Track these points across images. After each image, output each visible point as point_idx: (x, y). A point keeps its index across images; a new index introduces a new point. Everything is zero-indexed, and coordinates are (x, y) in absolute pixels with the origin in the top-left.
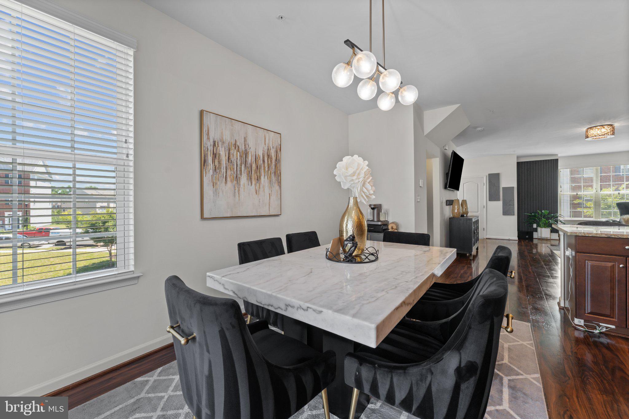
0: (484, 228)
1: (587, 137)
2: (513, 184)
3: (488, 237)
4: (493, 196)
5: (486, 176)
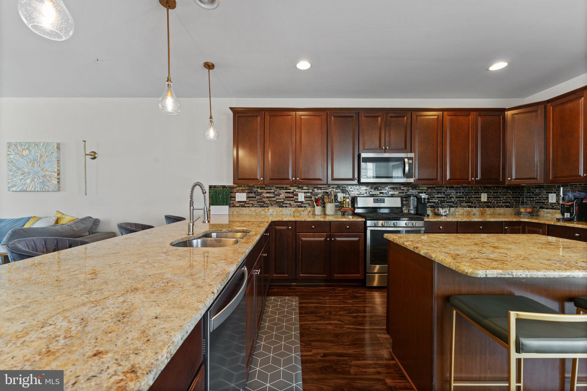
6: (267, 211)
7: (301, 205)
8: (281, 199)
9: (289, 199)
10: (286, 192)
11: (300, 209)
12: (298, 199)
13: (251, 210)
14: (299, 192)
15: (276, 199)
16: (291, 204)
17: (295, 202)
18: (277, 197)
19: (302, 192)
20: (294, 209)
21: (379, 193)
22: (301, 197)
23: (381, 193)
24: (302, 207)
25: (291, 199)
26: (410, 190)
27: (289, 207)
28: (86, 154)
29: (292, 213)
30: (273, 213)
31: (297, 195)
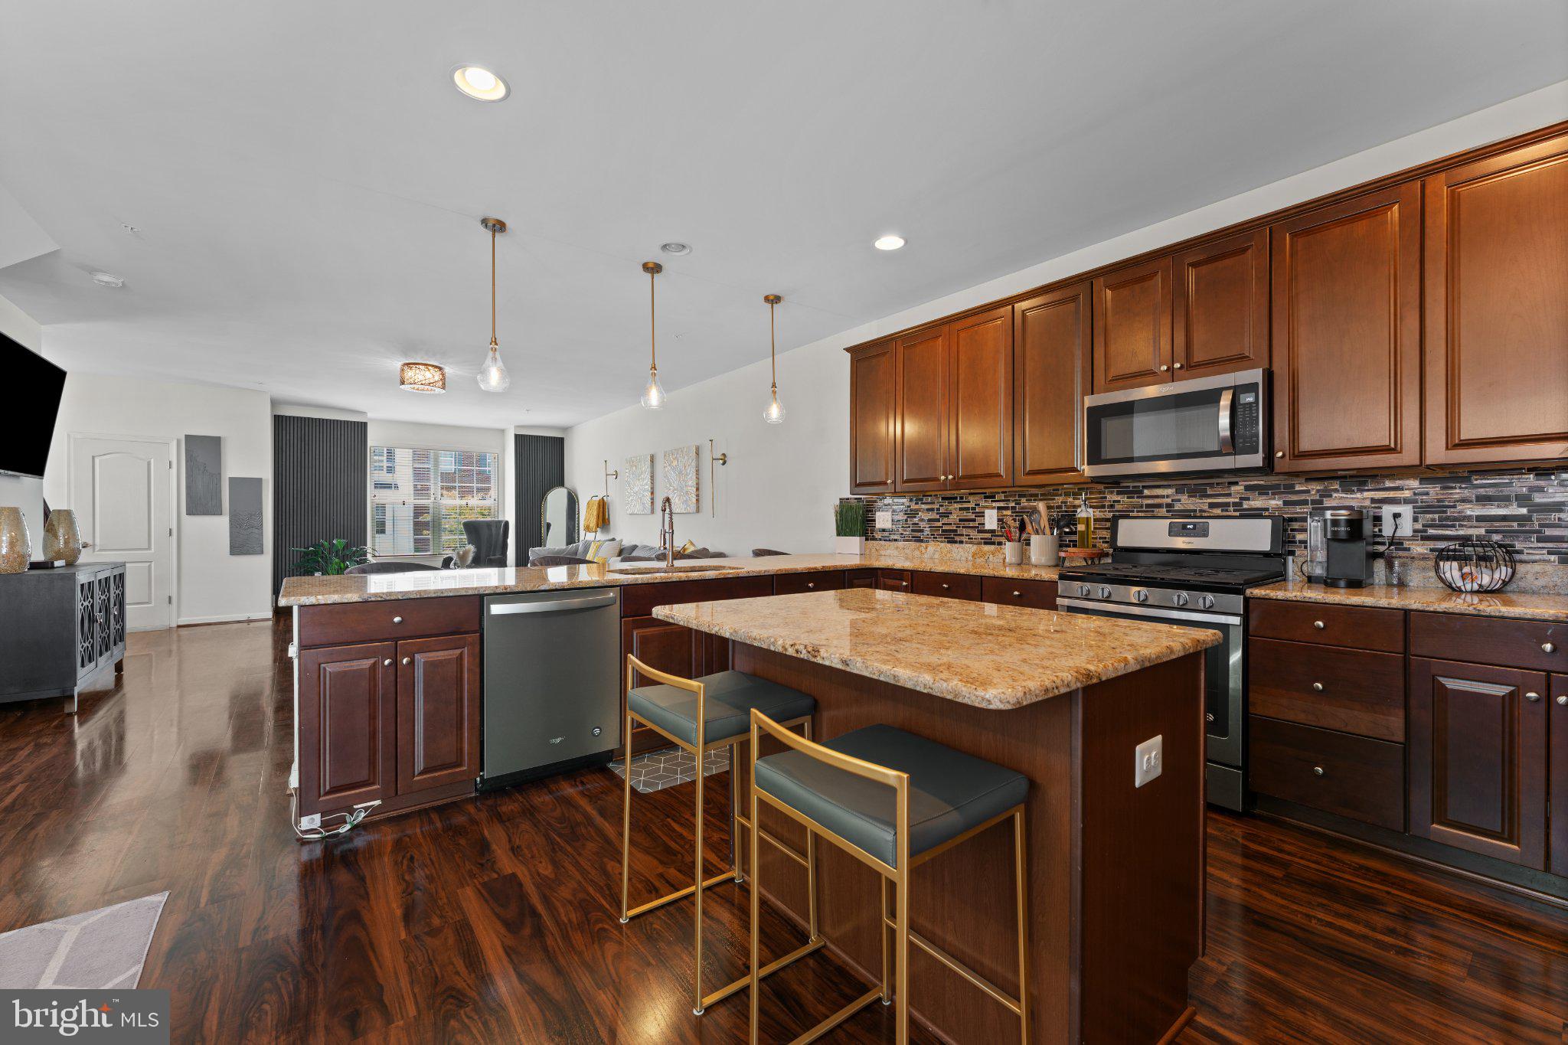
0: (170, 598)
1: (403, 383)
2: (263, 469)
3: (183, 621)
4: (201, 502)
5: (179, 442)
6: (924, 551)
7: (992, 539)
8: (951, 524)
9: (967, 524)
10: (961, 509)
11: (987, 548)
12: (984, 524)
13: (897, 548)
14: (987, 507)
15: (943, 524)
16: (969, 535)
17: (979, 532)
18: (945, 520)
19: (993, 508)
20: (973, 548)
21: (1206, 507)
22: (991, 519)
23: (1212, 506)
24: (993, 543)
25: (971, 524)
26: (1336, 491)
27: (967, 542)
28: (713, 459)
29: (970, 558)
30: (934, 554)
31: (982, 515)
